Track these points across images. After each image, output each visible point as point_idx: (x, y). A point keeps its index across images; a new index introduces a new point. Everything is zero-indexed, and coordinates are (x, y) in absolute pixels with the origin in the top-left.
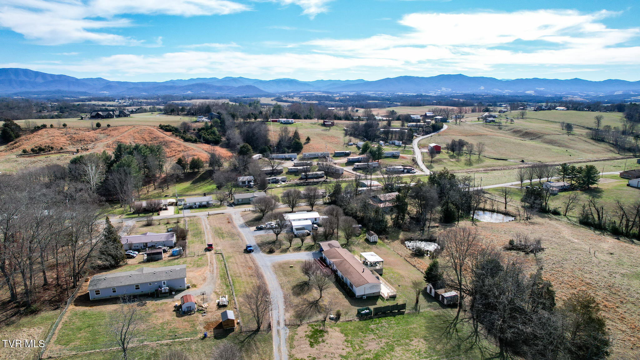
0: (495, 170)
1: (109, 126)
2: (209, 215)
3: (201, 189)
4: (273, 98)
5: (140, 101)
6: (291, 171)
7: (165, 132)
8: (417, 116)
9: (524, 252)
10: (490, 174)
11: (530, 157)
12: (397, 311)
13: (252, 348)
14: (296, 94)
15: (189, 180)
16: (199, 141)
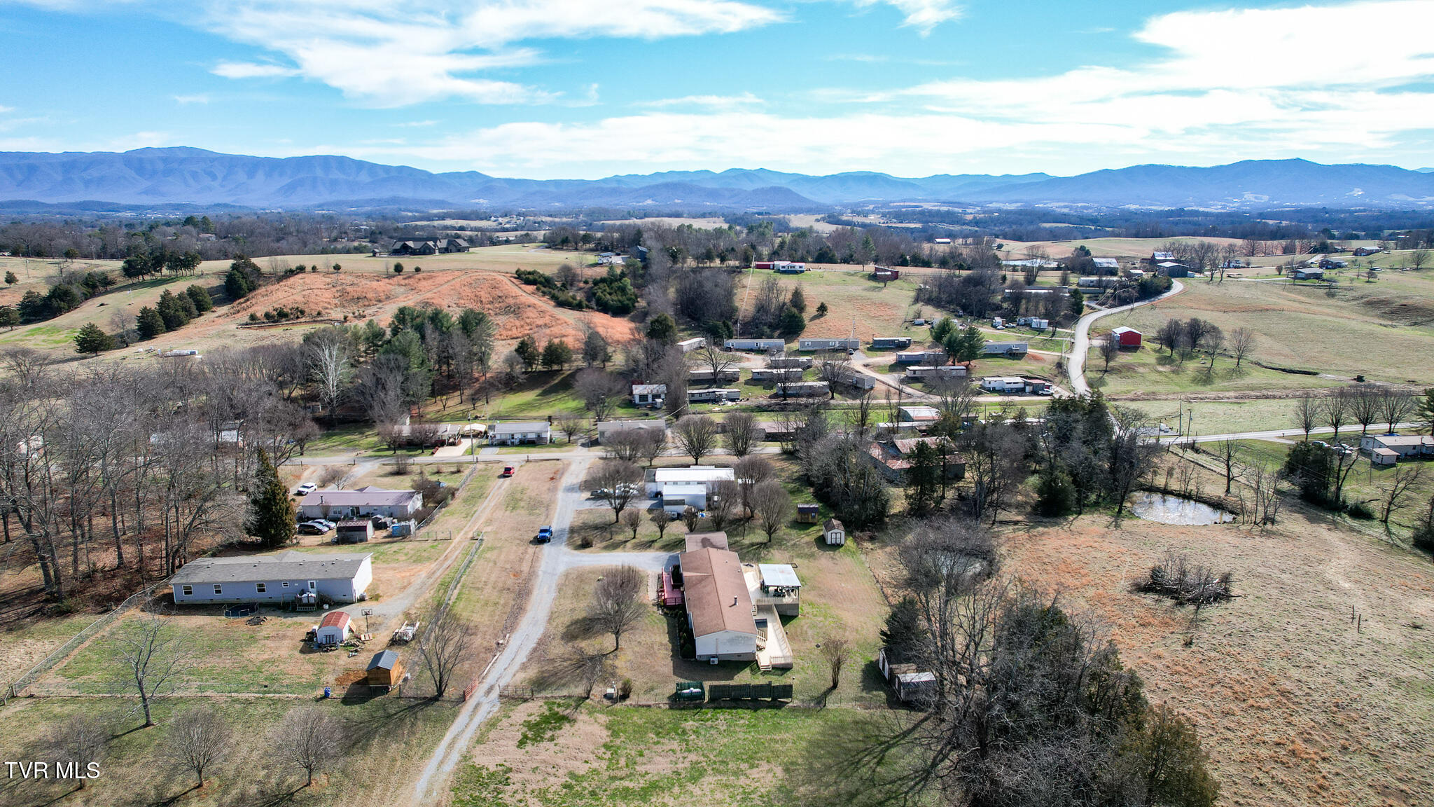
0: (1267, 397)
1: (418, 270)
2: (528, 461)
3: (552, 406)
4: (819, 217)
5: (539, 219)
6: (759, 377)
7: (523, 286)
8: (1110, 260)
9: (1177, 599)
10: (1245, 407)
11: (1387, 370)
12: (769, 699)
13: (400, 732)
14: (880, 209)
15: (537, 388)
16: (588, 307)
